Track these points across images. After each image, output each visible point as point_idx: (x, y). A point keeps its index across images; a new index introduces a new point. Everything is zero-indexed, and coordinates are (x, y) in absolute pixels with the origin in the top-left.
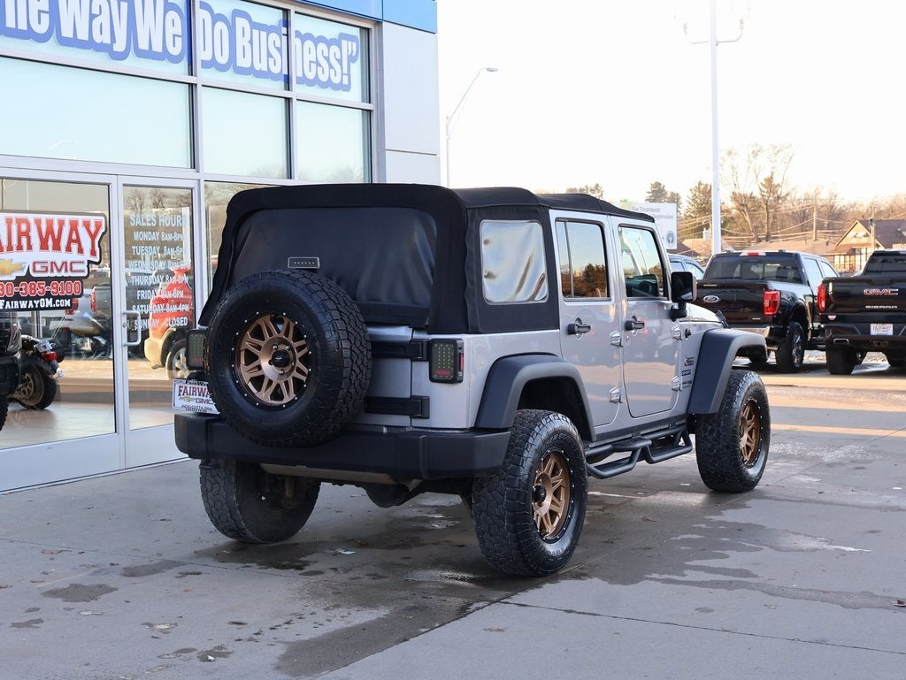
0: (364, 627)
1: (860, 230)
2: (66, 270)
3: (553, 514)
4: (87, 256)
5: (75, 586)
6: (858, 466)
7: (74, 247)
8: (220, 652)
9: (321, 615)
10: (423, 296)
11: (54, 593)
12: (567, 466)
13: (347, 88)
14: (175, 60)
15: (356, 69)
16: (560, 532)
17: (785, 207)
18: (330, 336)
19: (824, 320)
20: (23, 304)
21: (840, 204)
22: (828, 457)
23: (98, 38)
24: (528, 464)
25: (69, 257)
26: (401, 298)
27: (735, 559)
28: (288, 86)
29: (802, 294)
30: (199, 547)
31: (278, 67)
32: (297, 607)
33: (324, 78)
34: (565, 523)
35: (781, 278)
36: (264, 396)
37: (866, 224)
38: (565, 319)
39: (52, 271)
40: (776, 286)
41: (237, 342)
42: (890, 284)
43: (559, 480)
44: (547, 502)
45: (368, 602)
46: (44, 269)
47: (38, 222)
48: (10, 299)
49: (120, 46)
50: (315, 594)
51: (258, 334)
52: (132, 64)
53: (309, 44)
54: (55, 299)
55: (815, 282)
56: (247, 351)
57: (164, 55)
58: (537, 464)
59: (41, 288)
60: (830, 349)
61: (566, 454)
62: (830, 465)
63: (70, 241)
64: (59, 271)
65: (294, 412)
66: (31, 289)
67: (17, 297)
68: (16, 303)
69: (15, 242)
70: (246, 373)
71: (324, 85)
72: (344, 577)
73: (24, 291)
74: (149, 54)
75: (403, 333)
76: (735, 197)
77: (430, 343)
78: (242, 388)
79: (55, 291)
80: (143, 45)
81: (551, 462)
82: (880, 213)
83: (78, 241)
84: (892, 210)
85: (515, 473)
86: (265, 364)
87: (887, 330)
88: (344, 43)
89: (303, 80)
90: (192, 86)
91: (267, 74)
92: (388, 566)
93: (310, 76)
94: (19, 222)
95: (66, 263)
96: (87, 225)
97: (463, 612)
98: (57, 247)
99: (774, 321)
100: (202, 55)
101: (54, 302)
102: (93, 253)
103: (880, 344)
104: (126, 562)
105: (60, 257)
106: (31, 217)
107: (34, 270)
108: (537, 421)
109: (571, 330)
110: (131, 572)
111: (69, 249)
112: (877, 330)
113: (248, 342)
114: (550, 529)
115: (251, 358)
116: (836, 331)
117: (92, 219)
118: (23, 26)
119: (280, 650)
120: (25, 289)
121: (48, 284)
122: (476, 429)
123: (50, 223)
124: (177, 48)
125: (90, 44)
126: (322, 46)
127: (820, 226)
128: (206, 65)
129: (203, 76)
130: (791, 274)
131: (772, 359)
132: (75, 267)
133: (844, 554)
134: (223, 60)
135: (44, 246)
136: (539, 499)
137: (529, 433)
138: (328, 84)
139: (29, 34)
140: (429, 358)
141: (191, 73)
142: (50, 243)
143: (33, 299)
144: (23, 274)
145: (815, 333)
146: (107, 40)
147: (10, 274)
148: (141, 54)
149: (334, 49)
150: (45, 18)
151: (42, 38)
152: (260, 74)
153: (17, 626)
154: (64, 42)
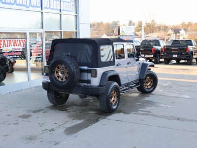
0: (79, 124)
2: (18, 50)
3: (114, 101)
4: (22, 47)
5: (24, 115)
6: (170, 87)
8: (53, 130)
9: (71, 121)
10: (90, 61)
11: (20, 117)
12: (117, 92)
13: (72, 11)
14: (39, 7)
15: (74, 7)
16: (115, 104)
18: (72, 69)
19: (164, 54)
20: (10, 57)
22: (165, 85)
24: (109, 92)
25: (19, 47)
26: (86, 61)
27: (148, 109)
28: (60, 12)
29: (159, 48)
30: (47, 106)
31: (59, 8)
32: (66, 119)
33: (67, 10)
34: (116, 102)
35: (156, 45)
36: (60, 80)
37: (172, 29)
38: (116, 63)
39: (16, 50)
40: (154, 47)
41: (54, 69)
43: (115, 94)
44: (113, 99)
45: (80, 119)
46: (14, 50)
49: (28, 5)
50: (70, 117)
51: (58, 68)
52: (31, 8)
53: (65, 3)
54: (16, 55)
55: (162, 46)
56: (56, 71)
57: (37, 6)
58: (111, 92)
59: (13, 54)
60: (165, 59)
61: (116, 90)
62: (165, 87)
65: (65, 83)
67: (9, 55)
69: (8, 45)
70: (56, 75)
71: (67, 11)
72: (75, 113)
74: (33, 6)
75: (86, 68)
76: (146, 24)
77: (91, 70)
78: (55, 78)
80: (32, 5)
81: (114, 91)
82: (175, 27)
83: (20, 44)
84: (177, 27)
85: (107, 94)
86: (60, 74)
87: (176, 56)
88: (71, 2)
89: (63, 10)
90: (42, 12)
91: (56, 9)
92: (82, 110)
93: (65, 9)
94: (9, 41)
97: (97, 121)
98: (16, 46)
99: (154, 54)
100: (44, 6)
103: (174, 59)
104: (33, 110)
106: (12, 40)
107: (12, 50)
108: (111, 84)
109: (117, 66)
110: (34, 112)
112: (174, 56)
113: (56, 69)
114: (113, 104)
115: (57, 72)
116: (166, 56)
117: (23, 40)
118: (9, 2)
119: (64, 129)
120: (11, 54)
122: (100, 86)
123: (15, 41)
124: (39, 5)
125: (22, 5)
126: (67, 3)
127: (163, 29)
128: (45, 8)
129: (44, 10)
132: (20, 49)
133: (168, 107)
134: (48, 7)
135: (14, 46)
136: (111, 98)
137: (110, 86)
140: (91, 72)
141: (42, 10)
143: (12, 56)
144: (10, 51)
145: (162, 56)
146: (25, 4)
147: (8, 51)
148: (32, 6)
149: (69, 4)
151: (13, 4)
152: (55, 9)
153: (14, 124)
154: (17, 5)
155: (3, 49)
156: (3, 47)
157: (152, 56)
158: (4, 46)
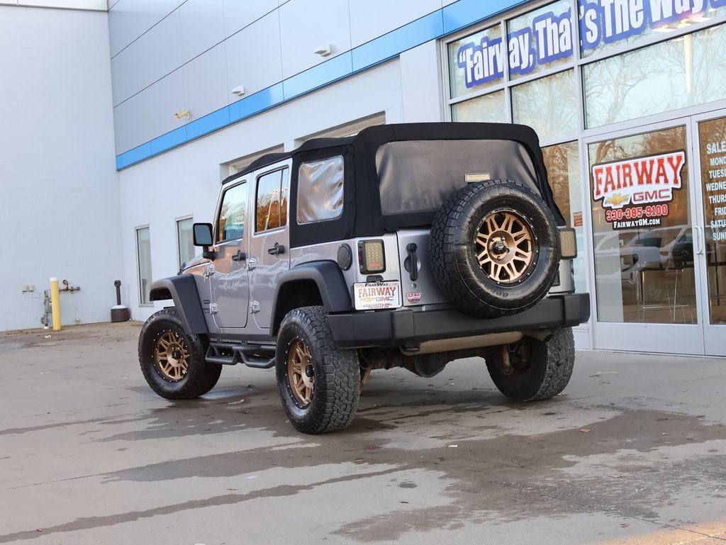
2: (656, 197)
7: (662, 179)
20: (628, 224)
39: (646, 199)
46: (641, 198)
48: (620, 221)
54: (649, 219)
59: (639, 212)
63: (659, 174)
64: (651, 198)
66: (633, 213)
67: (624, 219)
68: (624, 223)
69: (622, 182)
73: (628, 215)
79: (649, 213)
83: (664, 174)
94: (624, 167)
95: (656, 192)
96: (670, 160)
101: (648, 222)
102: (676, 181)
107: (635, 200)
111: (657, 181)
121: (644, 209)
132: (663, 194)
142: (645, 178)
143: (634, 220)
144: (628, 203)
147: (619, 204)
150: (641, 15)
151: (640, 31)
156: (606, 190)
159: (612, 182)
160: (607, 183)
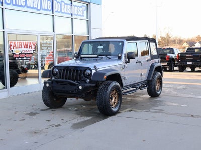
1: (186, 44)
2: (29, 52)
5: (31, 113)
8: (59, 125)
11: (27, 114)
13: (84, 16)
14: (50, 11)
15: (85, 12)
17: (170, 39)
19: (178, 61)
21: (182, 39)
23: (35, 7)
25: (29, 50)
27: (160, 108)
28: (72, 16)
29: (174, 56)
31: (70, 12)
33: (79, 14)
35: (170, 53)
39: (26, 52)
40: (169, 55)
42: (191, 54)
47: (23, 43)
49: (39, 8)
52: (41, 12)
53: (76, 8)
54: (27, 58)
55: (177, 54)
57: (48, 10)
59: (24, 56)
60: (179, 67)
62: (179, 89)
67: (19, 57)
68: (19, 59)
69: (19, 47)
71: (79, 16)
74: (45, 10)
79: (27, 56)
80: (43, 8)
83: (31, 46)
84: (192, 40)
87: (191, 63)
88: (83, 7)
89: (75, 15)
90: (53, 16)
91: (68, 14)
93: (76, 14)
94: (20, 43)
96: (33, 43)
98: (27, 48)
99: (168, 61)
100: (55, 10)
102: (34, 49)
103: (189, 66)
104: (41, 108)
105: (27, 50)
106: (22, 42)
112: (189, 63)
116: (181, 64)
117: (34, 42)
118: (20, 4)
119: (71, 125)
120: (21, 56)
123: (26, 43)
124: (50, 9)
125: (33, 8)
126: (79, 8)
127: (178, 43)
128: (56, 12)
129: (55, 14)
130: (172, 52)
131: (168, 69)
132: (31, 52)
133: (181, 106)
134: (59, 11)
135: (24, 48)
138: (80, 15)
139: (21, 6)
141: (53, 13)
143: (23, 58)
144: (20, 53)
145: (176, 64)
146: (36, 7)
147: (18, 53)
148: (43, 10)
149: (81, 9)
150: (24, 3)
151: (24, 7)
152: (66, 14)
153: (20, 120)
154: (28, 7)
155: (14, 50)
156: (13, 49)
157: (166, 64)
158: (15, 48)
159: (15, 46)
160: (14, 46)
